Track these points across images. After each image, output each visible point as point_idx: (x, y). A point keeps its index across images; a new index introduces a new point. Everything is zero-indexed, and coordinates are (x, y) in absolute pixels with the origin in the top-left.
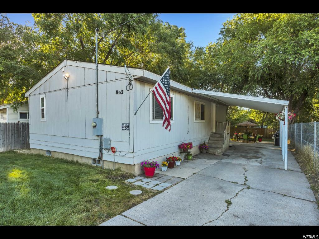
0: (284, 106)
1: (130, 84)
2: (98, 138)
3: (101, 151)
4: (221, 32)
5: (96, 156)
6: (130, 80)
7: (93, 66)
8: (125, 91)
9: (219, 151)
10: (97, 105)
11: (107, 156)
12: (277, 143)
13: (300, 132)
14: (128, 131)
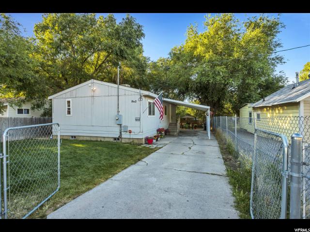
0: (208, 109)
1: (141, 98)
2: (119, 126)
3: (121, 133)
4: (170, 54)
5: (117, 136)
6: (141, 96)
7: (116, 86)
8: (137, 101)
9: (176, 133)
10: (118, 108)
11: (124, 135)
12: (205, 129)
13: (216, 122)
14: (139, 122)
